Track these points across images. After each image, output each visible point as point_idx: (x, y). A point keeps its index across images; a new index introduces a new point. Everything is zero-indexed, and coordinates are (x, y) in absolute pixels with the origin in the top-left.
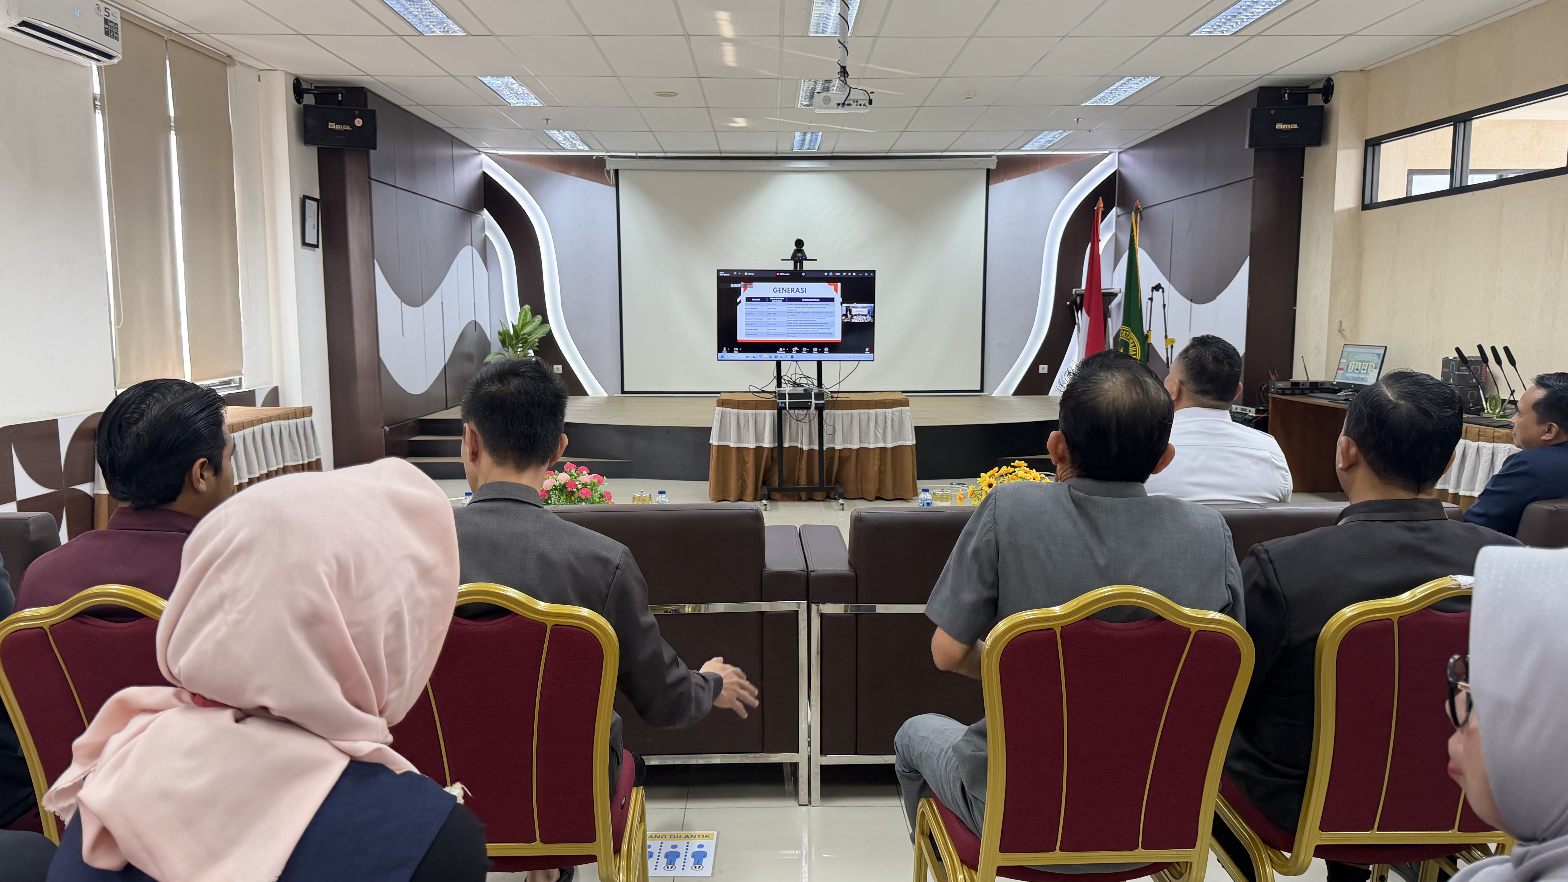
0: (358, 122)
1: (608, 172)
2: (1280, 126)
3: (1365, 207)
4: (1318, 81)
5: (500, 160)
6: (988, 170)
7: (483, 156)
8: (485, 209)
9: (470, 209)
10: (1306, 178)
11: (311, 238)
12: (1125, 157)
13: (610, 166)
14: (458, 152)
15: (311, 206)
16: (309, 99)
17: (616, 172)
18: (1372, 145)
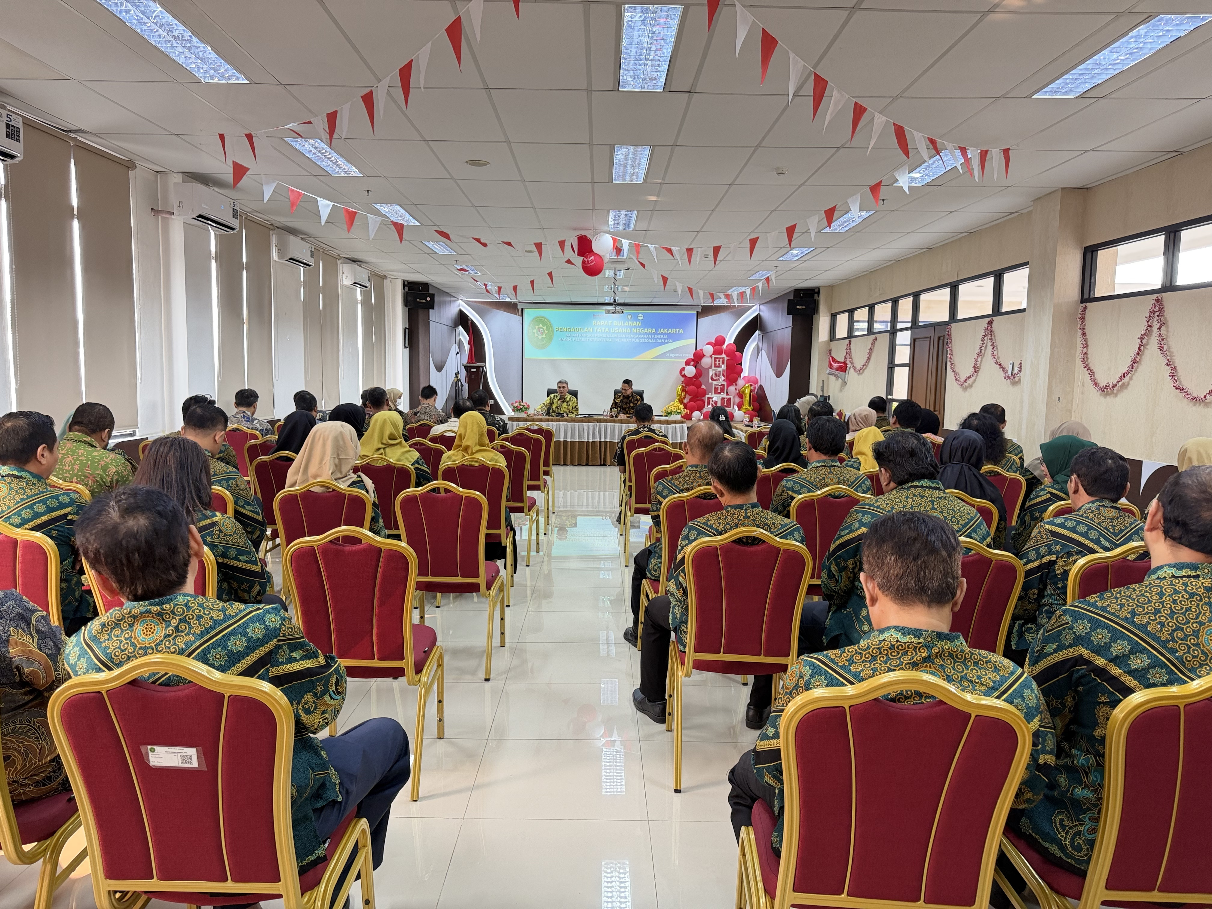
0: (428, 299)
1: (518, 310)
2: (798, 307)
3: (831, 341)
4: (816, 288)
5: (468, 303)
6: (697, 312)
7: (460, 301)
8: (460, 327)
9: (455, 326)
10: (813, 326)
11: (407, 345)
12: (762, 307)
13: (520, 307)
14: (449, 299)
15: (407, 330)
16: (407, 288)
17: (522, 310)
18: (834, 316)
